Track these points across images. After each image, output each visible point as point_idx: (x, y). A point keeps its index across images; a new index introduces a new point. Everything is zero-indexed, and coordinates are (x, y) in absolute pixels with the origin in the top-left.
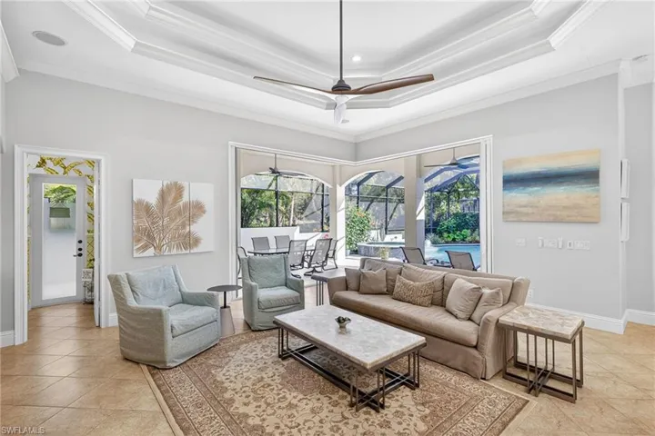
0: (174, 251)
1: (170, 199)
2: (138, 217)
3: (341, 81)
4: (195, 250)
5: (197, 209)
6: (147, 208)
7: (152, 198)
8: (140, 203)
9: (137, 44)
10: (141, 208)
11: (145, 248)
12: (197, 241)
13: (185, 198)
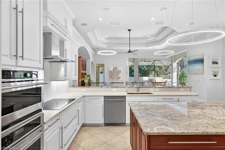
0: (116, 80)
1: (115, 70)
2: (110, 73)
3: (130, 50)
4: (119, 80)
5: (119, 72)
6: (111, 71)
7: (112, 70)
8: (110, 71)
9: (107, 46)
10: (110, 72)
11: (111, 79)
12: (120, 78)
13: (118, 70)
